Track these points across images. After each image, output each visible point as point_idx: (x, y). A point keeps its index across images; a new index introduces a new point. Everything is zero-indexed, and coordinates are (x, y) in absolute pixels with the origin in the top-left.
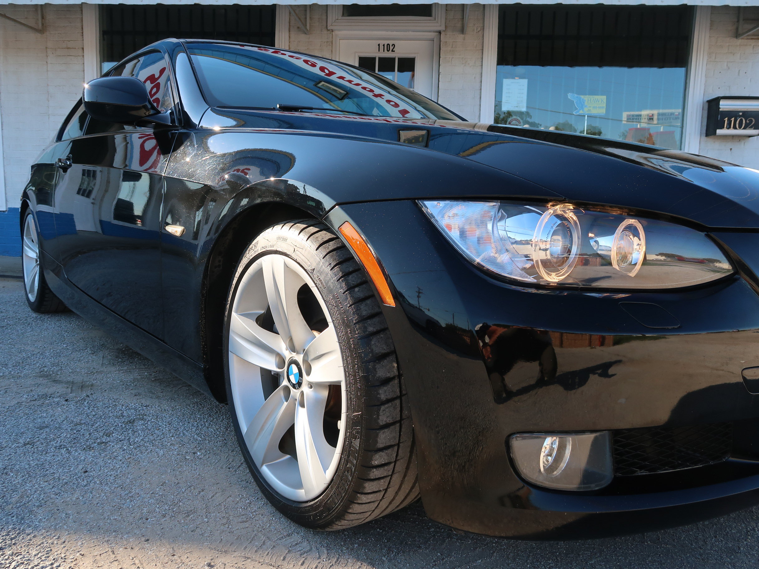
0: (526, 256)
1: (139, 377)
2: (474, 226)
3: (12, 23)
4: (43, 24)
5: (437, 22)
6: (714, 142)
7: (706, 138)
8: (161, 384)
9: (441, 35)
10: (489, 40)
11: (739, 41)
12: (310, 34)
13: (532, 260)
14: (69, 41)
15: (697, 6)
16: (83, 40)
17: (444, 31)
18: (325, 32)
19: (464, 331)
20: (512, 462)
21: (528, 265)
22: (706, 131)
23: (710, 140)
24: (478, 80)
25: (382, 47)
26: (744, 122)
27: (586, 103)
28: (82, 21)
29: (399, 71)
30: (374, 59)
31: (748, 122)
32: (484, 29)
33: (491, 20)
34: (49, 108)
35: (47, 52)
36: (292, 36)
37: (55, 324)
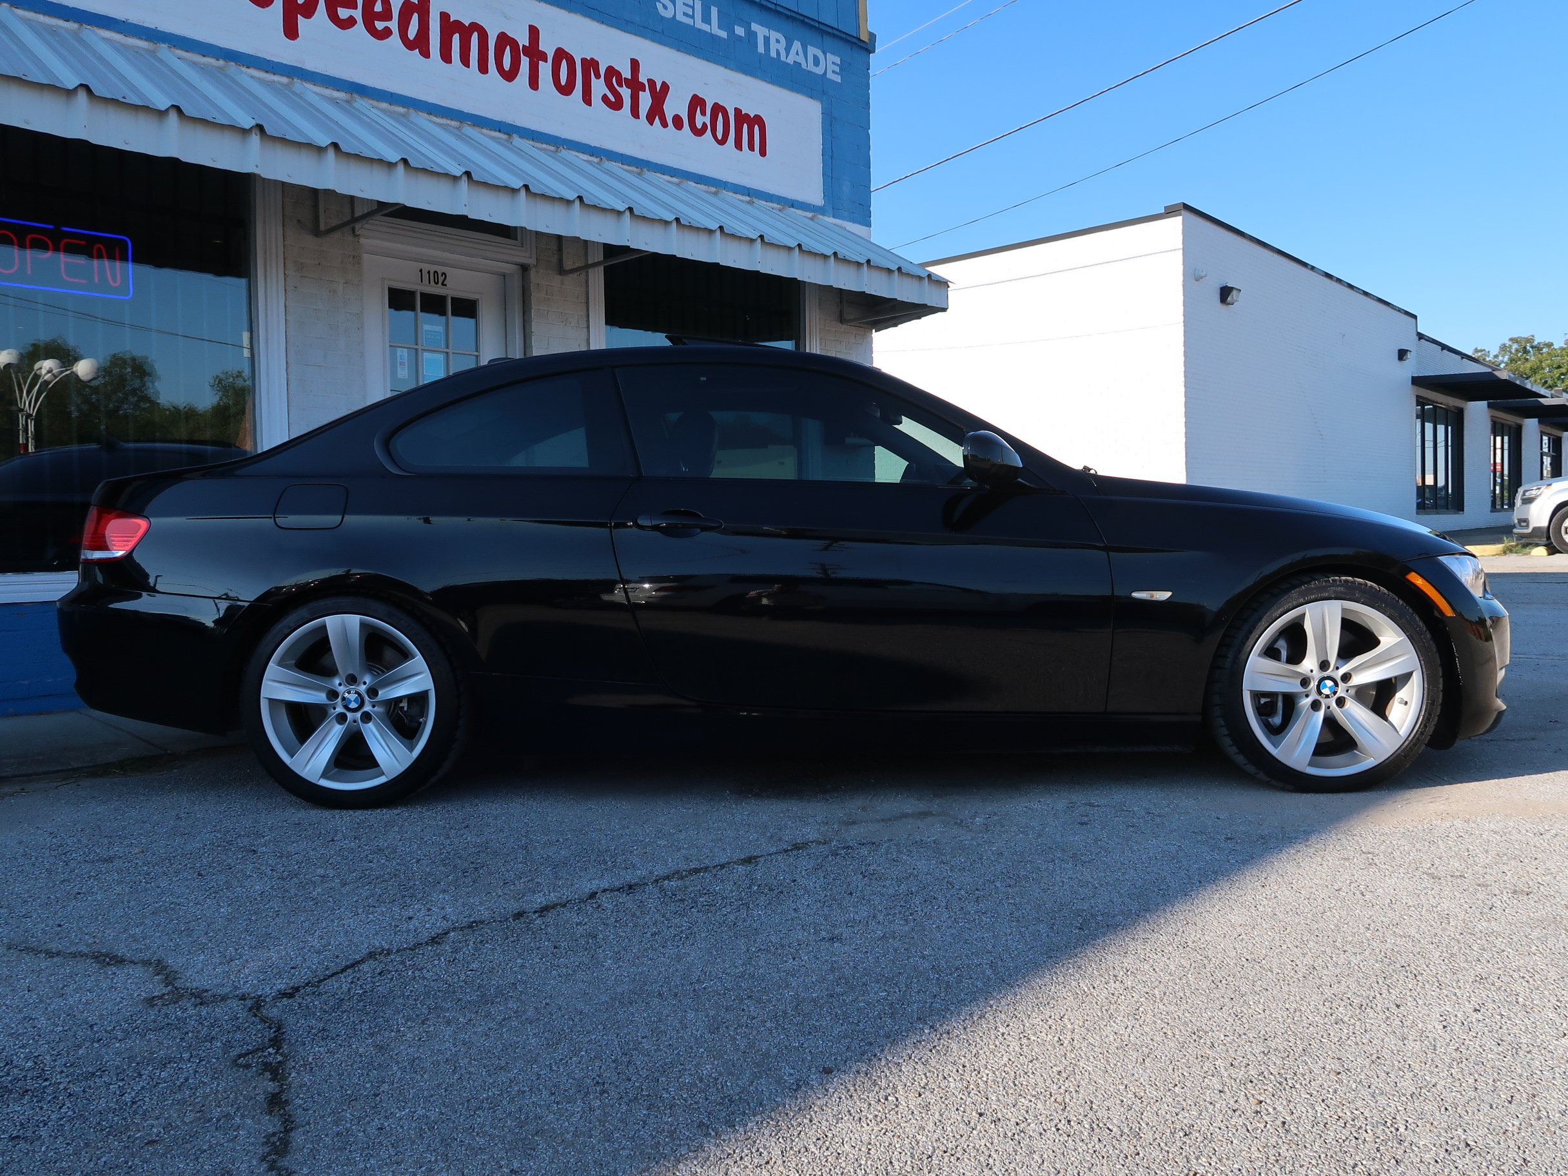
5: (523, 251)
9: (530, 271)
11: (843, 327)
12: (322, 237)
17: (535, 266)
18: (350, 238)
25: (425, 275)
29: (452, 315)
30: (414, 292)
36: (291, 234)
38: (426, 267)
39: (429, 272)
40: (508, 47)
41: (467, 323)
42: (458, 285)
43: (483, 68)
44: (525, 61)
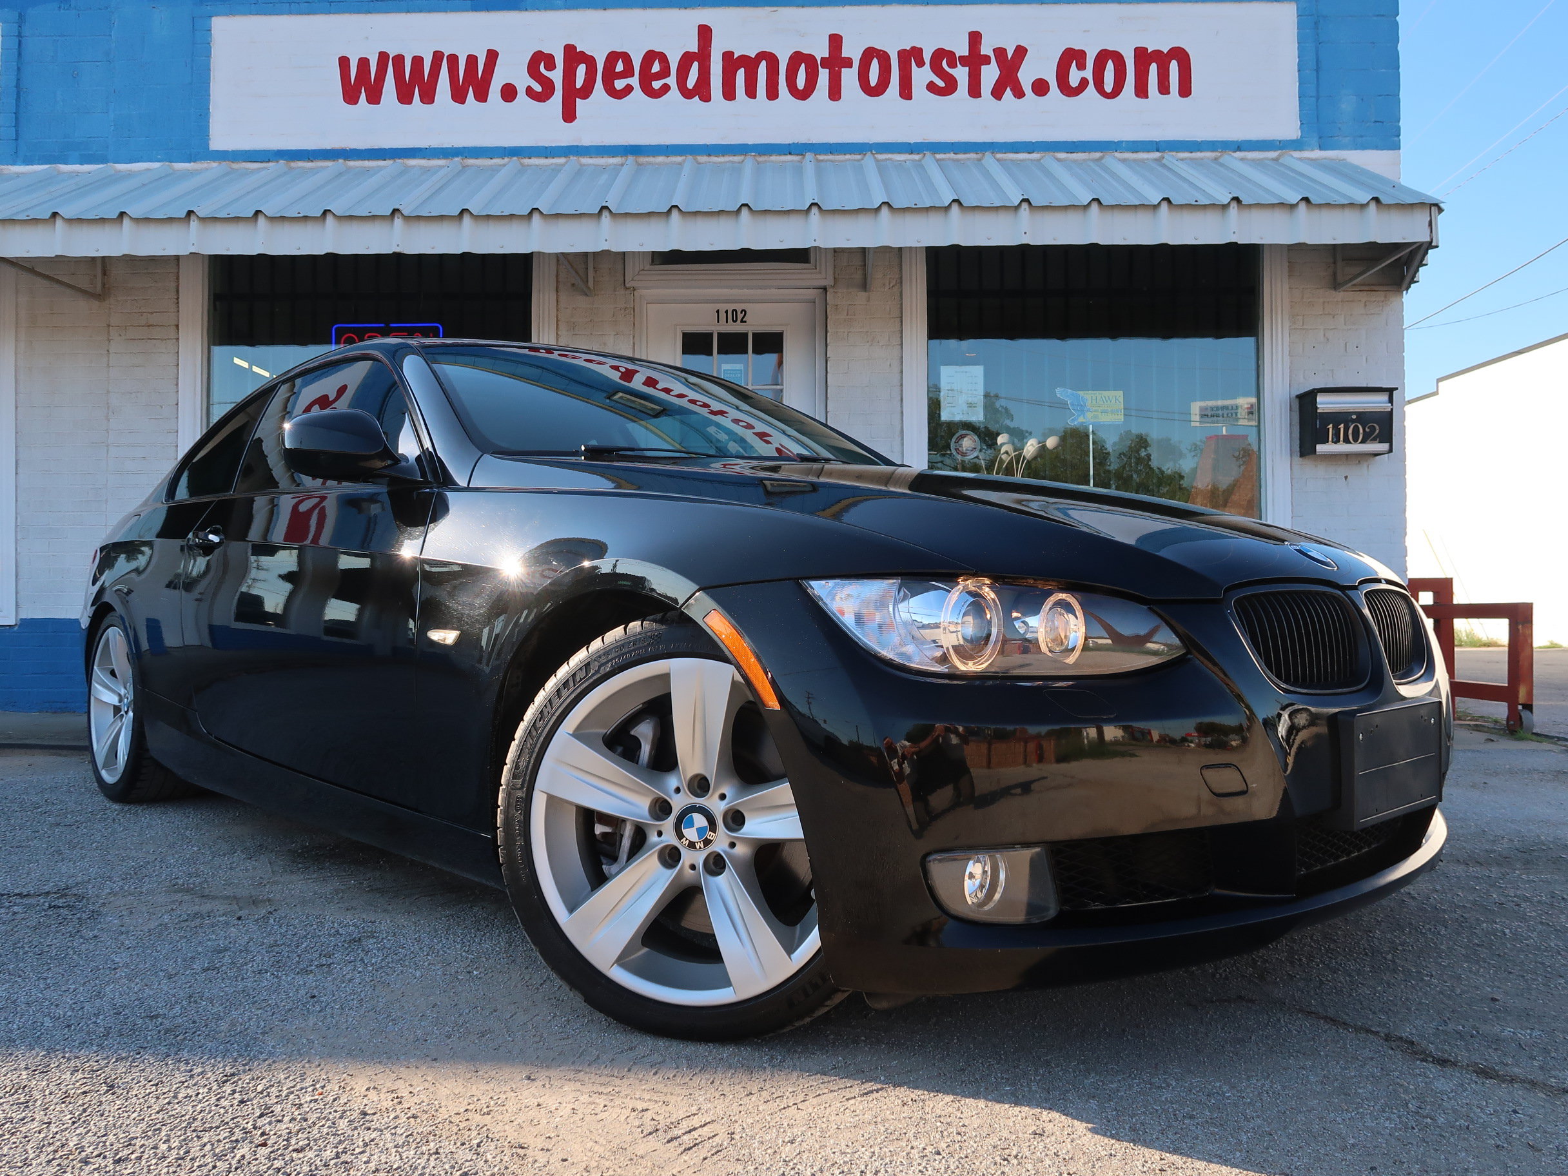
0: (934, 642)
1: (343, 888)
2: (872, 610)
3: (46, 283)
4: (104, 285)
5: (820, 273)
6: (1316, 466)
7: (1301, 459)
8: (383, 895)
9: (828, 293)
10: (911, 306)
11: (1340, 295)
12: (595, 295)
13: (942, 647)
14: (152, 313)
15: (1263, 245)
16: (178, 311)
17: (833, 287)
18: (622, 292)
19: (870, 748)
20: (931, 890)
21: (939, 653)
22: (1301, 447)
23: (1308, 463)
24: (896, 369)
25: (723, 316)
26: (1361, 430)
27: (1088, 403)
28: (178, 278)
29: (754, 352)
30: (710, 335)
31: (1367, 430)
32: (901, 283)
33: (914, 266)
34: (108, 432)
35: (109, 332)
36: (563, 298)
37: (160, 818)
38: (723, 307)
39: (726, 312)
40: (803, 65)
41: (771, 358)
42: (759, 320)
43: (772, 94)
44: (824, 75)
